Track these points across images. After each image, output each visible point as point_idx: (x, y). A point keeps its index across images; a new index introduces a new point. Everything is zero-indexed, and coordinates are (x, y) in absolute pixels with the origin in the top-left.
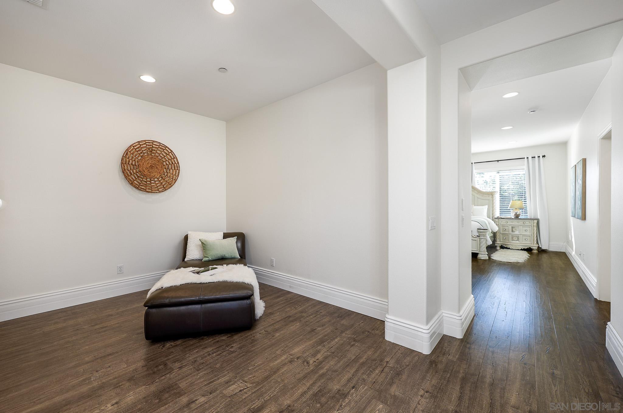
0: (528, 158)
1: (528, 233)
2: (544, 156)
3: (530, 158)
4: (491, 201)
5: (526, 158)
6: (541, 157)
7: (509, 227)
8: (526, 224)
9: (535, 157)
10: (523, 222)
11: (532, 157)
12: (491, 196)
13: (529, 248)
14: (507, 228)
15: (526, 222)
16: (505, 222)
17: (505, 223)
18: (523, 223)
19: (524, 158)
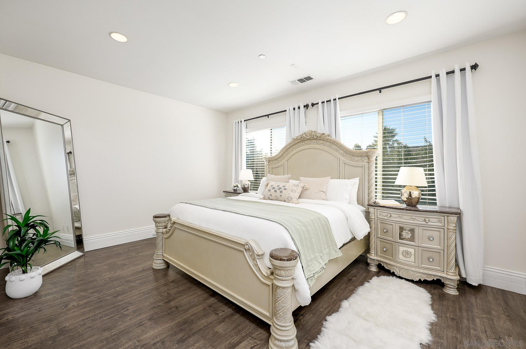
0: (437, 76)
1: (435, 245)
2: (474, 67)
3: (443, 76)
4: (367, 170)
5: (434, 77)
6: (468, 69)
7: (394, 226)
8: (430, 223)
9: (453, 72)
10: (423, 219)
11: (448, 73)
12: (366, 160)
13: (438, 280)
14: (389, 227)
15: (431, 219)
16: (386, 214)
17: (386, 218)
18: (425, 221)
19: (430, 77)
